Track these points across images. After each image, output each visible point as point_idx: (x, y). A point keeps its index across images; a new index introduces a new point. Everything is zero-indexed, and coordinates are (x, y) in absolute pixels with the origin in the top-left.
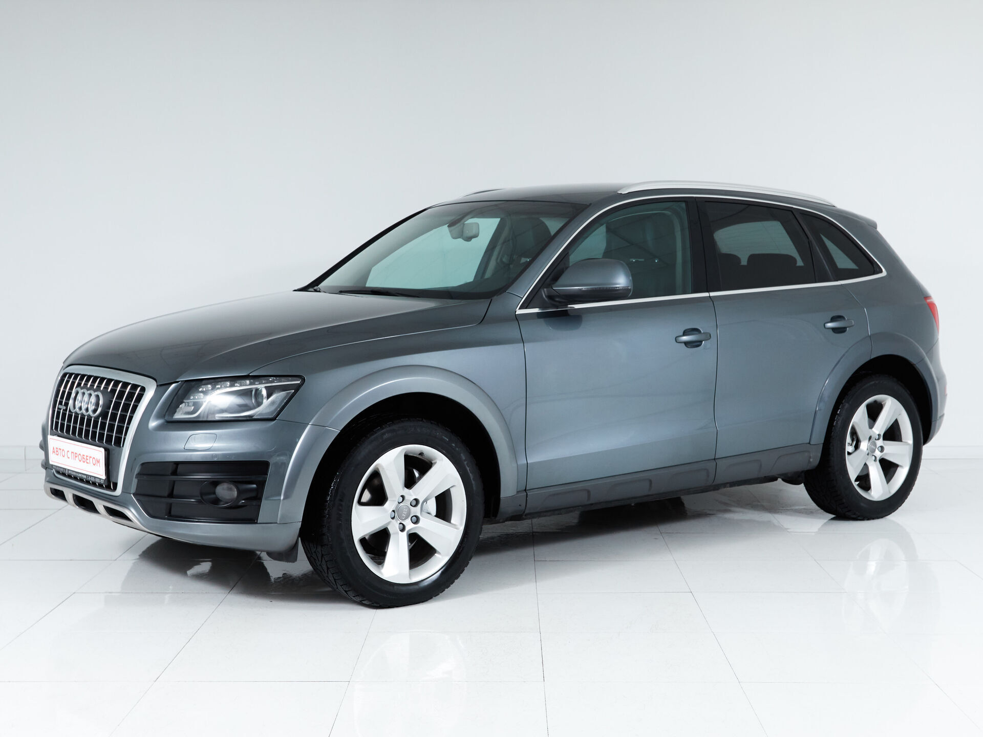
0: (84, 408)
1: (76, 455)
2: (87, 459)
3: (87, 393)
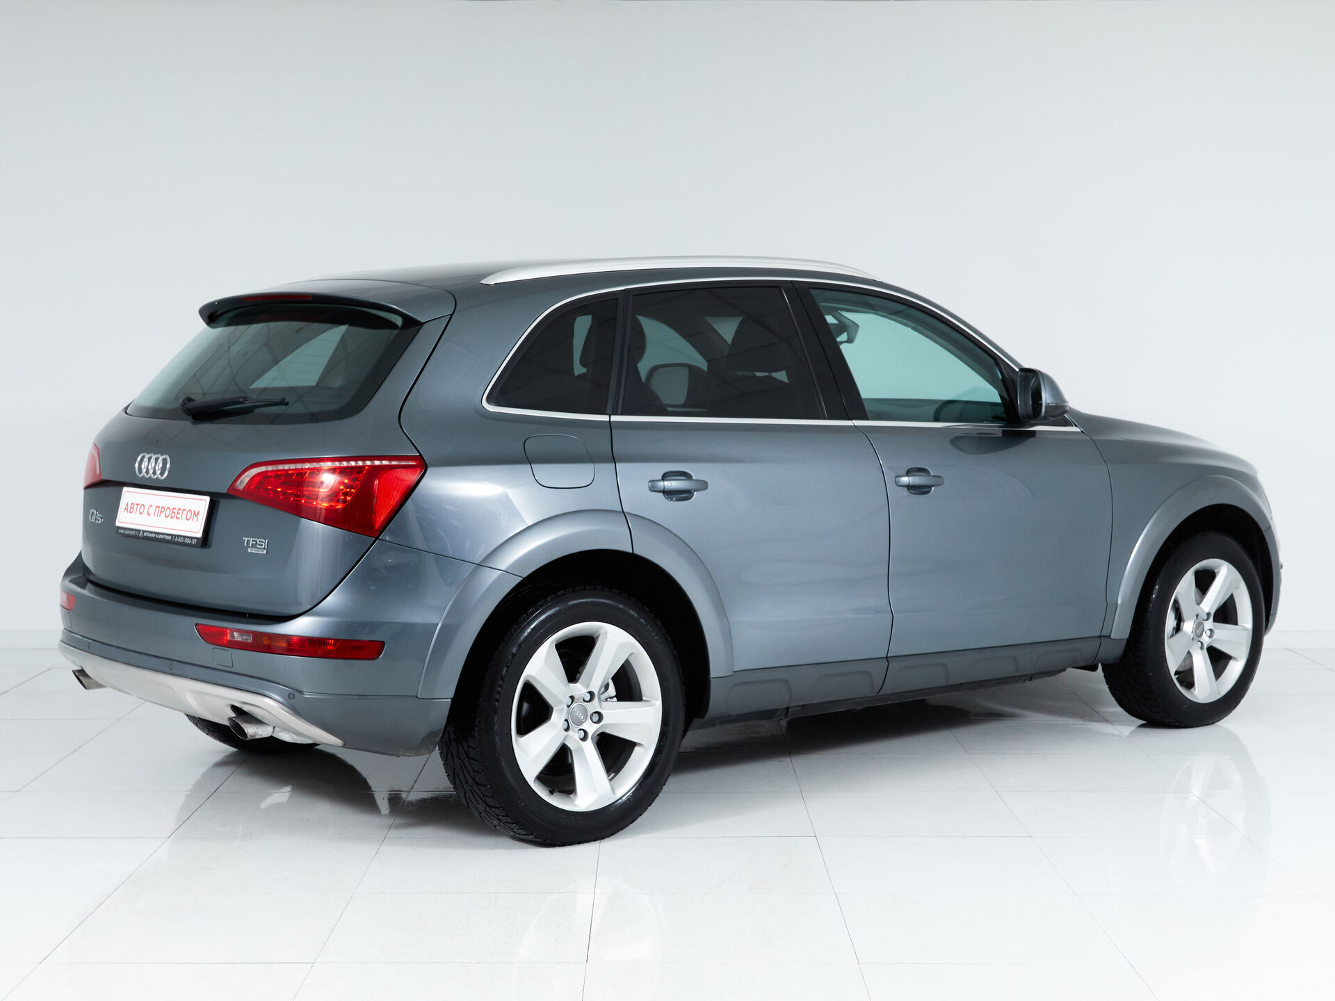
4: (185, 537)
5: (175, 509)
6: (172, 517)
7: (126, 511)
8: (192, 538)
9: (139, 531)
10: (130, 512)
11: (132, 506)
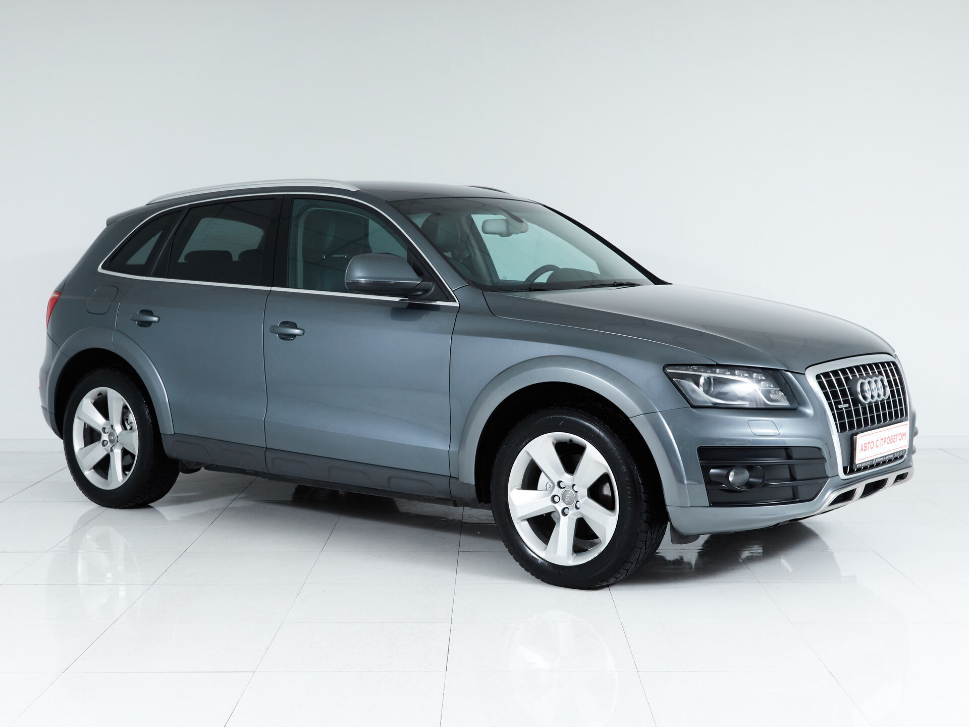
0: (875, 395)
1: (884, 440)
2: (894, 438)
3: (873, 380)
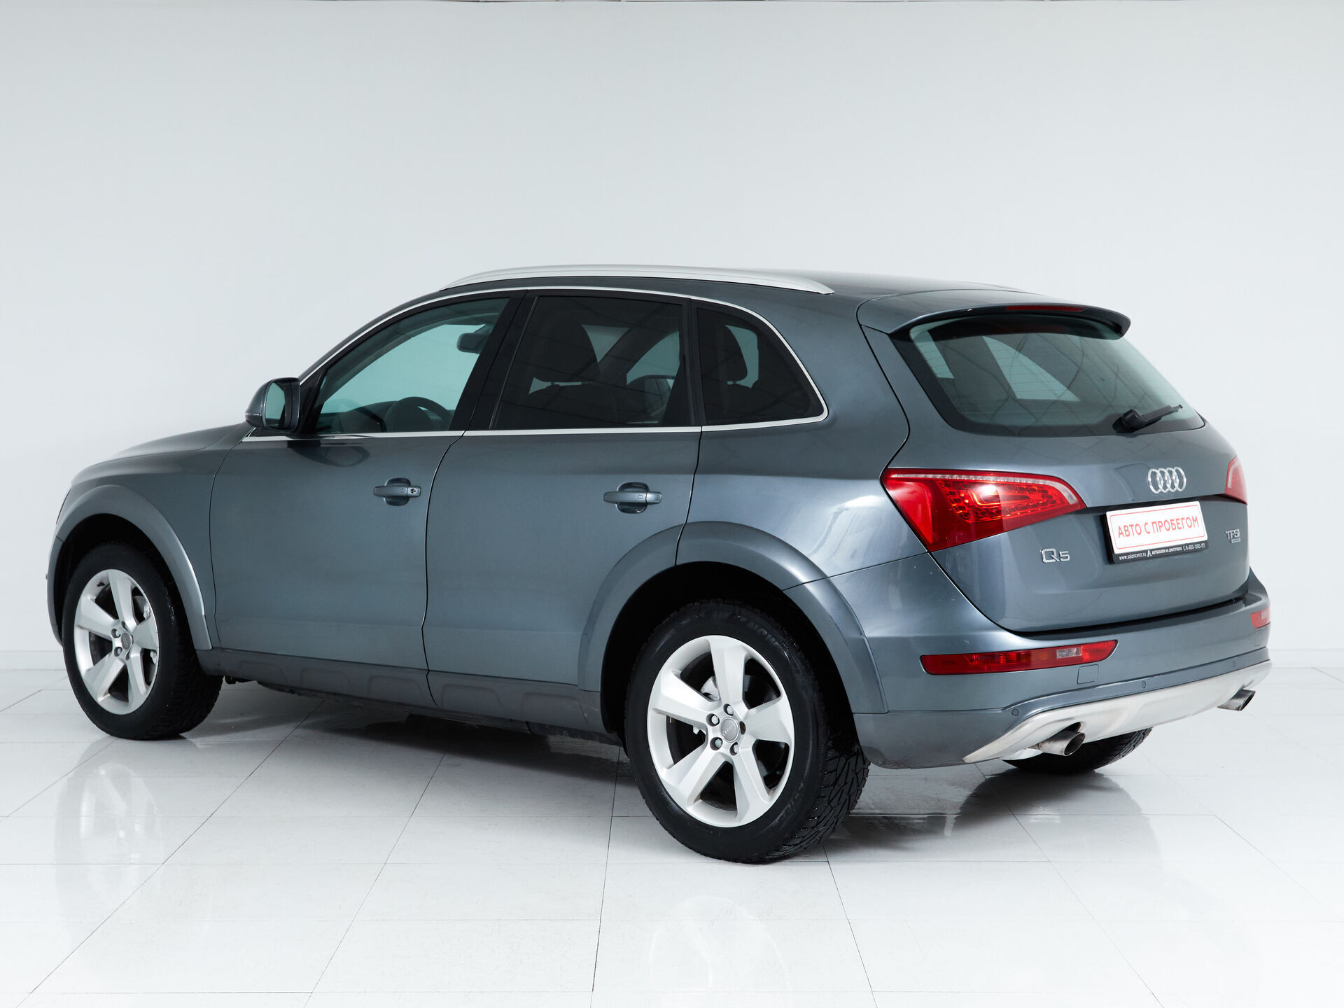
4: (1194, 544)
5: (1173, 520)
6: (1173, 529)
7: (1121, 535)
8: (1200, 543)
9: (1146, 551)
10: (1127, 536)
11: (1126, 528)
